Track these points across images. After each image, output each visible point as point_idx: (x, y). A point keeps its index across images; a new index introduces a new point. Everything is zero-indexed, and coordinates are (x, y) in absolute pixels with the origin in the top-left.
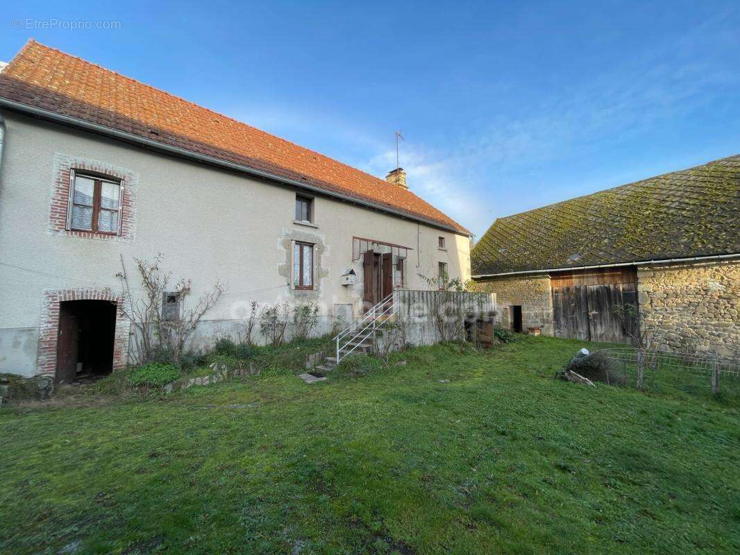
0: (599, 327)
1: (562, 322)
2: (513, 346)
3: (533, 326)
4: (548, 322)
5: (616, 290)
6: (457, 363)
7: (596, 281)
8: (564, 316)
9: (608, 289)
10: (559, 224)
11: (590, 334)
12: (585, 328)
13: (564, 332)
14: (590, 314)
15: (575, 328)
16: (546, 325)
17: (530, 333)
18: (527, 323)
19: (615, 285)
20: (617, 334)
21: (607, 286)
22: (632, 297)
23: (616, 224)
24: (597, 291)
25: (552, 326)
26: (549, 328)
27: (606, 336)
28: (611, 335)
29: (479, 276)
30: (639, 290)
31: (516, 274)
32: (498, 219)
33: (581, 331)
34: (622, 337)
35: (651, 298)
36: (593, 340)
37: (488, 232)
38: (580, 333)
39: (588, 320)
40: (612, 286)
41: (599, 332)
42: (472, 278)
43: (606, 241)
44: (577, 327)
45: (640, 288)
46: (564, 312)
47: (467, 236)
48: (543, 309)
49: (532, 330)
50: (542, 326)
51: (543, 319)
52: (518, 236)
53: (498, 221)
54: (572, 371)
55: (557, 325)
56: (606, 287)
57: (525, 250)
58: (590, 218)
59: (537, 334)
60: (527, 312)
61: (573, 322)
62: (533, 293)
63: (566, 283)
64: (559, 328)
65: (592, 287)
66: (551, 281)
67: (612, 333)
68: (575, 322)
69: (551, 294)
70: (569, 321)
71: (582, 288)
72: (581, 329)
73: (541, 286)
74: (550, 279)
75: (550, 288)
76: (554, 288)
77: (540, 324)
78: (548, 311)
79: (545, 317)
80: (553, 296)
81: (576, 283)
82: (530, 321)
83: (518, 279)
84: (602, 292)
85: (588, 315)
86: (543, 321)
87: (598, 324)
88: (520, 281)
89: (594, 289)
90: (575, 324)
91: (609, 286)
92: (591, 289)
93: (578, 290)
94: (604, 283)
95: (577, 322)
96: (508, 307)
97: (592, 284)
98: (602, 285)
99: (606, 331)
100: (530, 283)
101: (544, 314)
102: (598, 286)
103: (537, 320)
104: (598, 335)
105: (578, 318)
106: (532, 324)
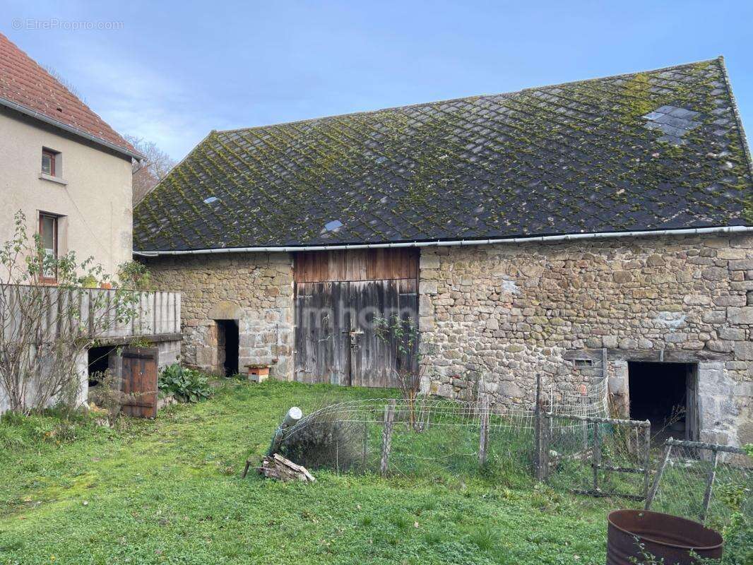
0: (364, 359)
1: (309, 350)
2: (202, 408)
3: (257, 361)
4: (285, 353)
5: (392, 289)
6: (34, 469)
7: (364, 276)
8: (312, 341)
9: (380, 288)
10: (319, 160)
11: (350, 373)
12: (344, 361)
13: (311, 367)
14: (353, 335)
15: (328, 363)
16: (281, 359)
17: (251, 377)
18: (248, 355)
19: (390, 280)
20: (388, 370)
21: (379, 282)
22: (412, 301)
23: (401, 171)
24: (365, 292)
25: (292, 357)
26: (285, 367)
27: (373, 376)
28: (380, 372)
29: (155, 253)
30: (420, 293)
31: (229, 253)
32: (213, 133)
33: (338, 368)
34: (395, 376)
35: (435, 305)
36: (354, 383)
37: (191, 157)
38: (335, 372)
39: (349, 346)
40: (385, 283)
41: (363, 368)
42: (136, 257)
43: (383, 200)
44: (332, 360)
45: (423, 288)
46: (312, 332)
47: (128, 158)
48: (277, 327)
49: (254, 369)
50: (274, 362)
51: (277, 348)
52: (245, 174)
53: (214, 138)
54: (277, 456)
55: (301, 360)
56: (378, 285)
57: (255, 203)
58: (367, 154)
59: (263, 377)
60: (249, 333)
61: (326, 350)
62: (260, 294)
63: (319, 274)
64: (303, 364)
65: (357, 284)
66: (295, 270)
67: (381, 370)
68: (329, 351)
69: (292, 297)
70: (319, 349)
71: (342, 286)
72: (338, 363)
73: (276, 281)
74: (292, 266)
75: (292, 285)
76: (298, 285)
77: (271, 357)
78: (285, 330)
79: (280, 343)
80: (295, 299)
81: (333, 276)
82: (252, 351)
83: (235, 263)
84: (372, 294)
85: (349, 338)
86: (276, 350)
87: (363, 353)
88: (239, 267)
89: (360, 287)
90: (329, 354)
91: (382, 284)
92: (356, 287)
93: (336, 289)
94: (374, 279)
95: (332, 351)
96: (213, 323)
97: (358, 278)
98: (372, 282)
99: (373, 366)
100: (257, 273)
101: (279, 336)
102: (366, 283)
103: (266, 349)
104: (363, 375)
105: (334, 343)
106: (257, 358)
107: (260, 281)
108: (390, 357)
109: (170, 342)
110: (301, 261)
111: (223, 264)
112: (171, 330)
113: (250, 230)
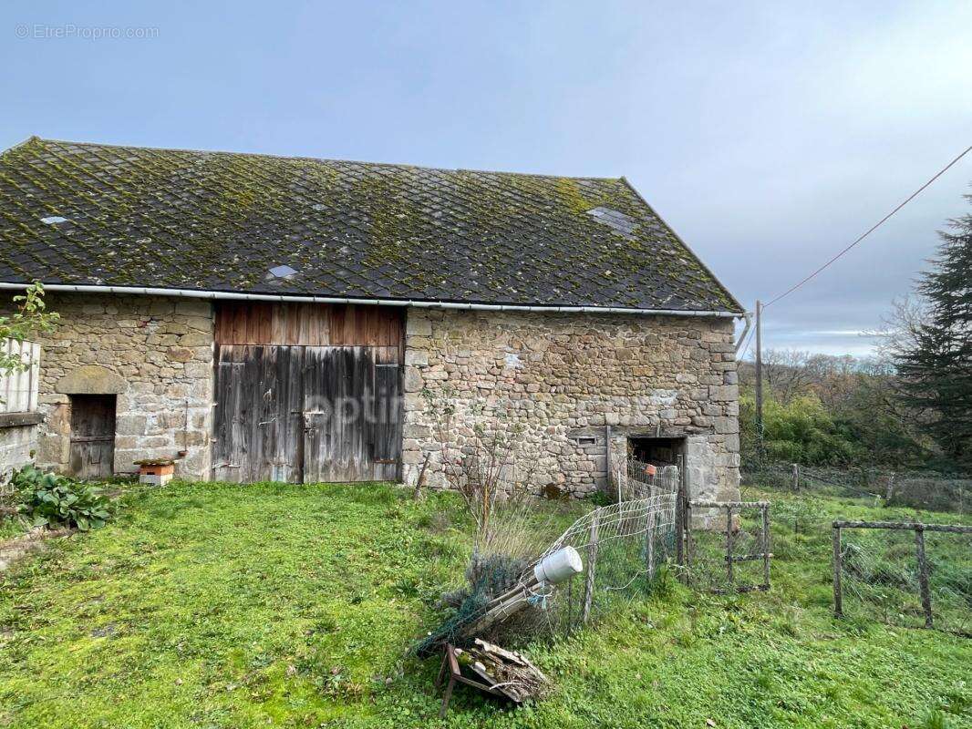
0: (323, 445)
1: (237, 437)
3: (152, 454)
4: (198, 442)
5: (365, 359)
7: (326, 340)
8: (242, 423)
9: (349, 356)
11: (302, 464)
12: (292, 450)
13: (240, 462)
14: (307, 415)
15: (268, 454)
16: (192, 451)
17: (146, 478)
18: (130, 447)
19: (364, 349)
20: (357, 460)
21: (349, 349)
22: (393, 378)
24: (327, 360)
25: (207, 449)
26: (198, 460)
27: (335, 468)
28: (345, 463)
30: (408, 362)
33: (282, 459)
34: (366, 466)
35: (425, 379)
36: (307, 478)
38: (279, 465)
39: (302, 430)
40: (357, 350)
41: (321, 459)
43: (345, 250)
44: (274, 448)
45: (411, 358)
46: (244, 412)
48: (186, 405)
49: (153, 467)
50: (181, 455)
51: (185, 434)
55: (222, 449)
56: (346, 353)
59: (166, 477)
60: (134, 413)
61: (265, 437)
62: (159, 358)
63: (255, 335)
64: (226, 456)
65: (316, 350)
66: (216, 327)
67: (348, 459)
68: (270, 436)
69: (212, 363)
70: (254, 436)
71: (293, 352)
72: (283, 453)
73: (187, 340)
74: (214, 321)
75: (213, 348)
76: (222, 348)
77: (174, 448)
78: (200, 410)
79: (191, 428)
80: (216, 368)
81: (279, 337)
82: (140, 441)
83: (113, 312)
84: (337, 363)
85: (301, 419)
86: (184, 437)
87: (321, 438)
88: (120, 317)
89: (320, 355)
90: (269, 442)
91: (352, 351)
92: (314, 354)
93: (284, 356)
94: (341, 343)
95: (273, 437)
96: (66, 400)
97: (317, 342)
98: (339, 348)
99: (336, 456)
100: (153, 327)
101: (190, 418)
102: (330, 349)
103: (166, 436)
104: (320, 467)
105: (277, 426)
106: (150, 451)
107: (158, 340)
108: (361, 443)
109: (21, 427)
110: (227, 314)
111: (87, 310)
112: (23, 408)
113: (144, 265)
